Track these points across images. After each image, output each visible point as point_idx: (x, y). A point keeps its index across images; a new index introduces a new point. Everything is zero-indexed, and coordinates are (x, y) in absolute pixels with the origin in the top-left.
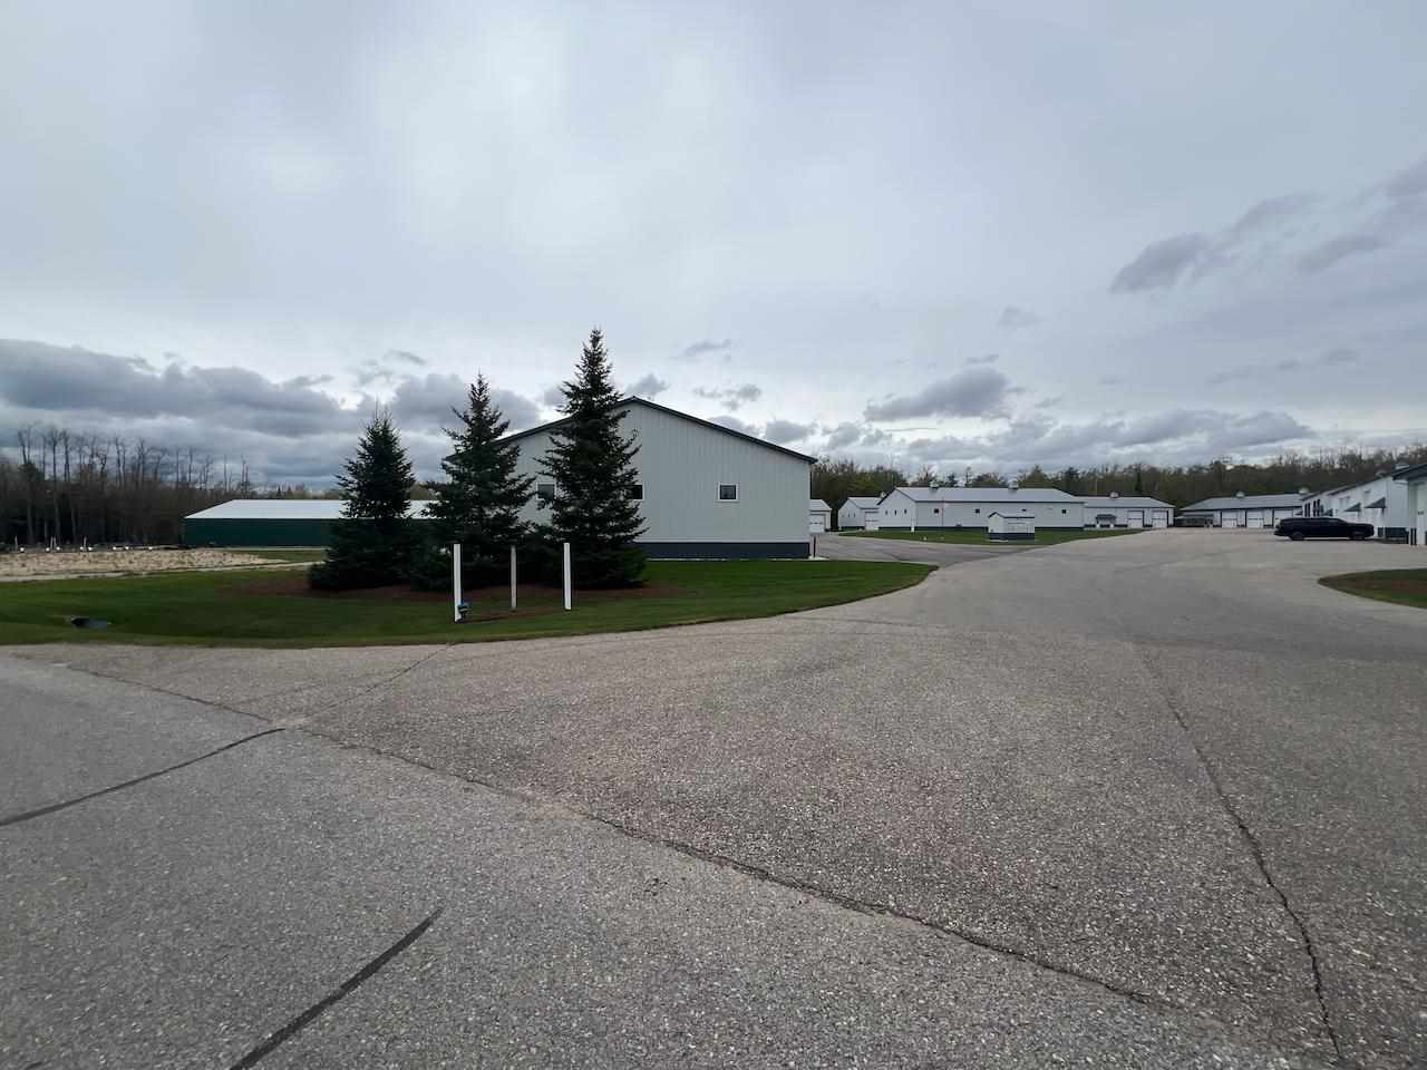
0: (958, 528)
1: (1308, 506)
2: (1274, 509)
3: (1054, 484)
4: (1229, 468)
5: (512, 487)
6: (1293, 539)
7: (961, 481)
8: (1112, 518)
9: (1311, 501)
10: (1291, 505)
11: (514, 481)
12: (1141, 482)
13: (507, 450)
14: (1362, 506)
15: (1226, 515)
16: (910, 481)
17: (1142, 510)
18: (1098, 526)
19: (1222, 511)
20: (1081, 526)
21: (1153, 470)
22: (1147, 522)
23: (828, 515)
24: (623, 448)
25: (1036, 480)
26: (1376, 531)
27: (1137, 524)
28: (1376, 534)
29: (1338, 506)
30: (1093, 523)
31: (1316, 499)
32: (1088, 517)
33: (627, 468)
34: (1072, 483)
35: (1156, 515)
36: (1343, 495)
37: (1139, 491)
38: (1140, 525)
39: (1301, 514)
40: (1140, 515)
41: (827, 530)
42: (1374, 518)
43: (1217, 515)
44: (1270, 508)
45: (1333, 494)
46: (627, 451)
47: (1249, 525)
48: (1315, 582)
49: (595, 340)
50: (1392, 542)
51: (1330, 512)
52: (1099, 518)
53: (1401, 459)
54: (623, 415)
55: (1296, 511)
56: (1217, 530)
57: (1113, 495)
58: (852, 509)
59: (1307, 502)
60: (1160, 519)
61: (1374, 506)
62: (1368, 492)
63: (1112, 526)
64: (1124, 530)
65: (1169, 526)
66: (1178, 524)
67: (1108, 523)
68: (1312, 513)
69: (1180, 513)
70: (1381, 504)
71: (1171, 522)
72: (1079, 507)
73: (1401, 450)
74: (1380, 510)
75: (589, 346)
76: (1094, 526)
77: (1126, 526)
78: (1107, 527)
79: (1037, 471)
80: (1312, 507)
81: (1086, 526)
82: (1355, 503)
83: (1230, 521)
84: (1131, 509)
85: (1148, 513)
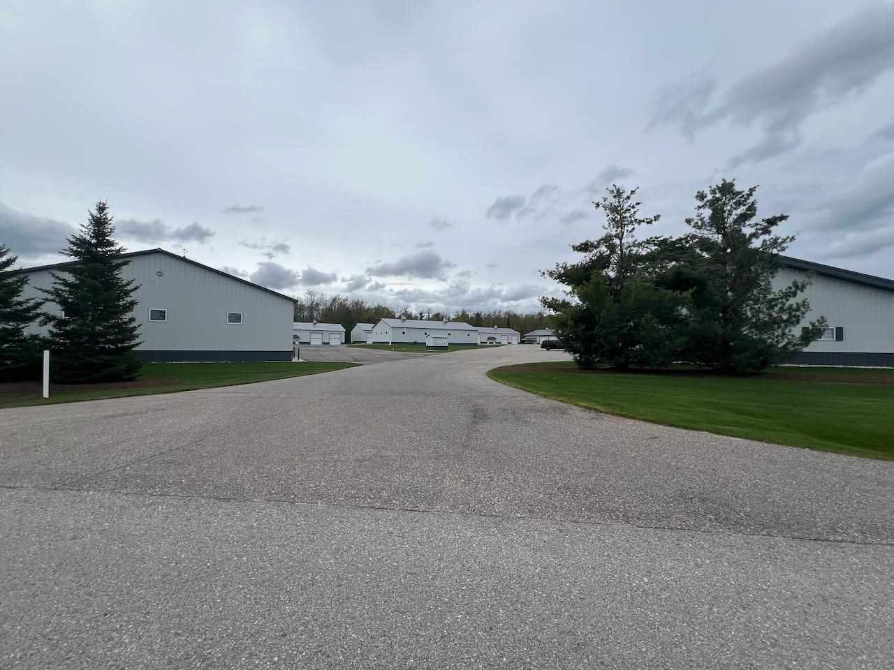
0: (415, 343)
3: (470, 320)
4: (545, 316)
5: (19, 307)
7: (425, 316)
8: (494, 339)
11: (20, 303)
12: (509, 321)
13: (15, 279)
15: (542, 338)
16: (397, 315)
17: (507, 335)
18: (488, 342)
20: (479, 342)
21: (515, 315)
22: (509, 341)
23: (343, 334)
24: (125, 286)
25: (463, 318)
30: (486, 341)
32: (483, 338)
33: (128, 299)
34: (478, 321)
35: (513, 338)
37: (508, 326)
38: (506, 343)
40: (507, 337)
41: (342, 343)
43: (538, 338)
46: (129, 288)
49: (102, 209)
52: (489, 339)
54: (126, 263)
57: (496, 327)
58: (360, 330)
60: (515, 339)
63: (495, 342)
64: (499, 344)
65: (519, 343)
66: (522, 342)
67: (491, 341)
69: (524, 337)
71: (520, 341)
72: (479, 333)
75: (95, 213)
76: (486, 343)
77: (501, 343)
78: (492, 343)
79: (464, 312)
81: (482, 343)
84: (503, 334)
85: (510, 337)
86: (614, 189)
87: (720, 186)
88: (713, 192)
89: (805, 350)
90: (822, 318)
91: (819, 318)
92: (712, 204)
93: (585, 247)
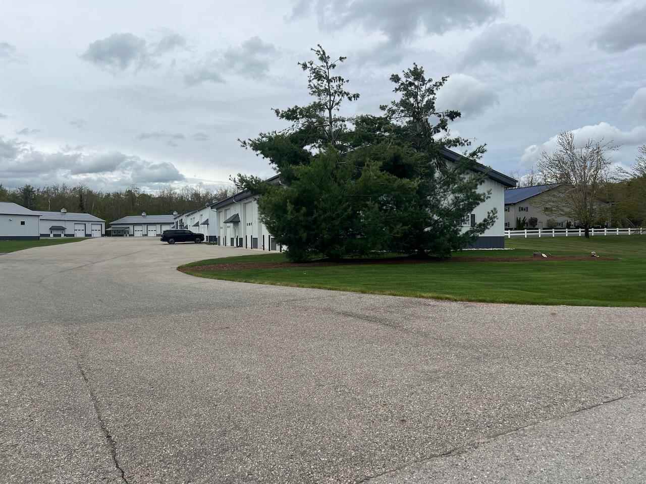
1: (177, 222)
2: (162, 224)
3: (13, 199)
6: (170, 243)
8: (63, 229)
9: (178, 220)
10: (169, 222)
12: (83, 202)
14: (200, 223)
15: (137, 228)
17: (84, 223)
18: (52, 235)
19: (134, 224)
20: (37, 235)
21: (90, 192)
22: (88, 233)
26: (205, 238)
27: (80, 234)
28: (205, 239)
29: (191, 223)
30: (49, 233)
31: (180, 218)
32: (44, 229)
35: (95, 227)
36: (192, 217)
37: (82, 209)
38: (83, 235)
39: (174, 227)
40: (82, 227)
42: (204, 230)
43: (131, 227)
44: (159, 223)
45: (188, 216)
47: (149, 235)
48: (176, 269)
50: (211, 244)
51: (186, 227)
52: (52, 229)
53: (215, 198)
55: (172, 226)
56: (132, 238)
57: (63, 211)
59: (176, 220)
60: (97, 230)
61: (204, 224)
62: (202, 215)
63: (63, 235)
64: (71, 238)
65: (103, 235)
66: (108, 234)
67: (59, 233)
68: (179, 228)
69: (110, 226)
70: (206, 223)
71: (104, 233)
72: (36, 220)
73: (215, 192)
74: (206, 225)
76: (49, 235)
77: (73, 235)
78: (59, 236)
80: (179, 223)
81: (42, 235)
82: (197, 222)
83: (139, 231)
84: (77, 222)
85: (88, 225)
86: (320, 49)
87: (412, 69)
88: (407, 76)
89: (483, 235)
90: (495, 209)
91: (492, 209)
92: (405, 87)
93: (291, 115)
